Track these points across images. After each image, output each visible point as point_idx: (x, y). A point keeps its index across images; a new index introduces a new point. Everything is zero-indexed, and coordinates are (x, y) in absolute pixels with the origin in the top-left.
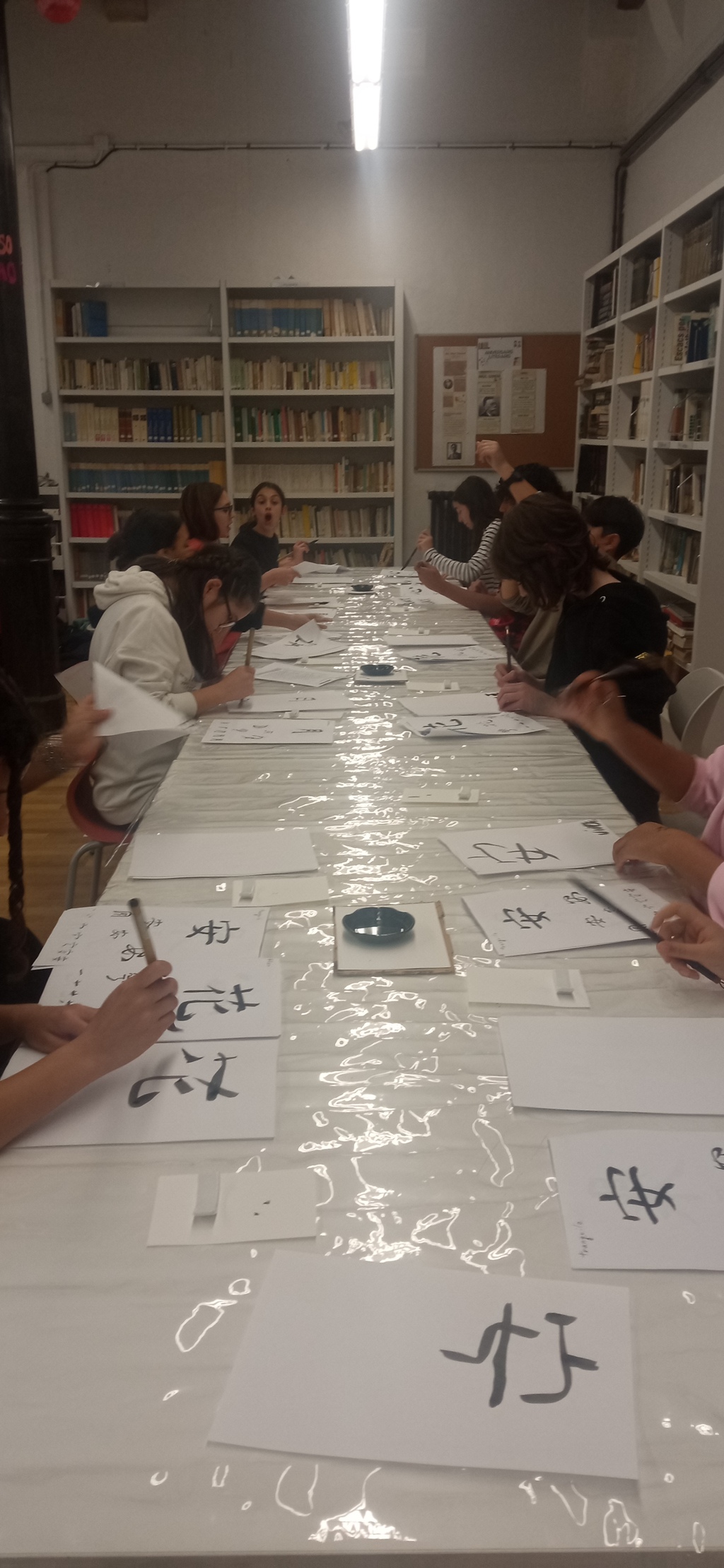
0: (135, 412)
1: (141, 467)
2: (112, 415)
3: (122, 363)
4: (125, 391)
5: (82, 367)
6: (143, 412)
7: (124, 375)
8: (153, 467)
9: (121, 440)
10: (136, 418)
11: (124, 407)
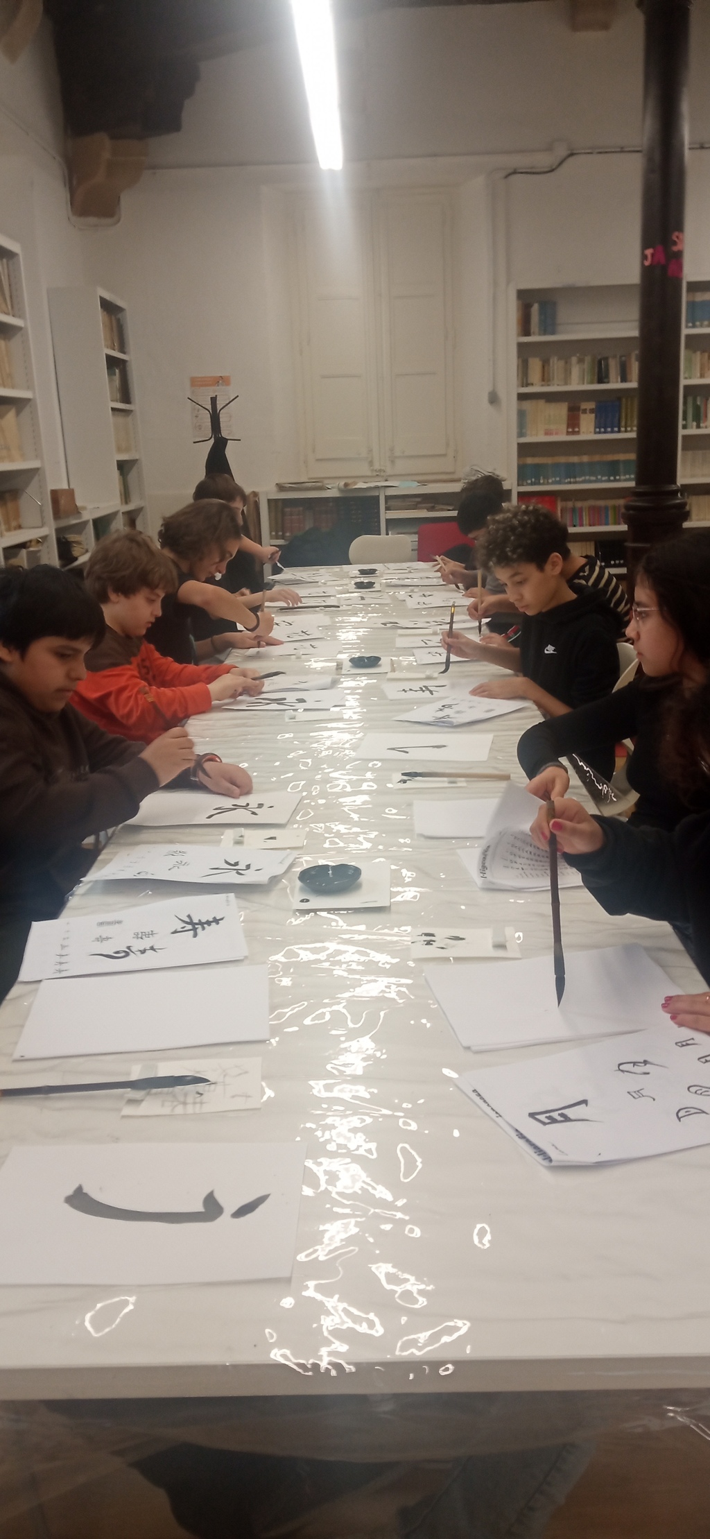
0: (584, 405)
1: (585, 459)
2: (561, 410)
3: (574, 360)
4: (575, 385)
5: (535, 365)
6: (591, 405)
7: (576, 371)
8: (597, 458)
9: (568, 433)
10: (585, 411)
11: (574, 401)
